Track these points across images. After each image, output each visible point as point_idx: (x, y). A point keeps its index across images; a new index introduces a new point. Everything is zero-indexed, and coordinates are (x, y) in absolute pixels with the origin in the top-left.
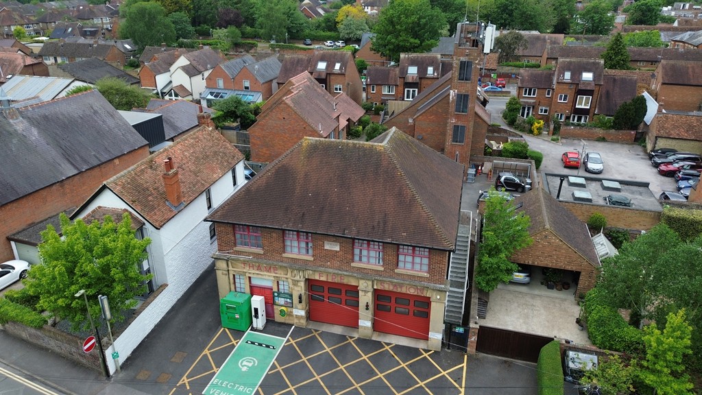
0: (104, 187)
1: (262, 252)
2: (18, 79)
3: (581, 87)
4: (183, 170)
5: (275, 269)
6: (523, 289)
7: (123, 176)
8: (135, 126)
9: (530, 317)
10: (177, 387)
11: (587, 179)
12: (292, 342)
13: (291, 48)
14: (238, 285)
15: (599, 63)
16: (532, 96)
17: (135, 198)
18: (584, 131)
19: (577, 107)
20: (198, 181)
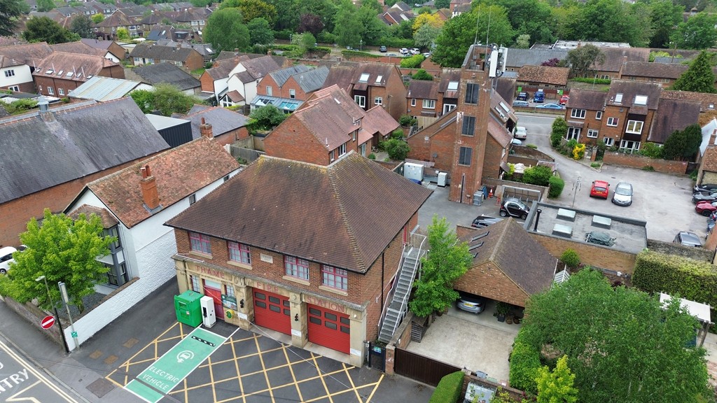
0: (87, 189)
1: (211, 257)
2: (96, 79)
3: (632, 111)
4: (171, 176)
5: (222, 274)
6: (473, 318)
7: (107, 179)
8: (160, 132)
9: (466, 347)
10: (118, 369)
11: (578, 212)
12: (232, 342)
13: (362, 55)
14: (194, 285)
15: (656, 86)
16: (580, 117)
17: (112, 200)
18: (630, 158)
19: (627, 132)
20: (183, 187)
